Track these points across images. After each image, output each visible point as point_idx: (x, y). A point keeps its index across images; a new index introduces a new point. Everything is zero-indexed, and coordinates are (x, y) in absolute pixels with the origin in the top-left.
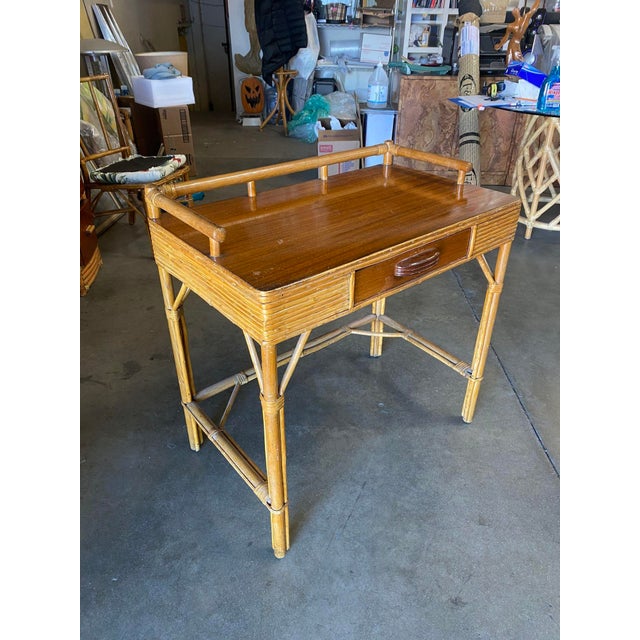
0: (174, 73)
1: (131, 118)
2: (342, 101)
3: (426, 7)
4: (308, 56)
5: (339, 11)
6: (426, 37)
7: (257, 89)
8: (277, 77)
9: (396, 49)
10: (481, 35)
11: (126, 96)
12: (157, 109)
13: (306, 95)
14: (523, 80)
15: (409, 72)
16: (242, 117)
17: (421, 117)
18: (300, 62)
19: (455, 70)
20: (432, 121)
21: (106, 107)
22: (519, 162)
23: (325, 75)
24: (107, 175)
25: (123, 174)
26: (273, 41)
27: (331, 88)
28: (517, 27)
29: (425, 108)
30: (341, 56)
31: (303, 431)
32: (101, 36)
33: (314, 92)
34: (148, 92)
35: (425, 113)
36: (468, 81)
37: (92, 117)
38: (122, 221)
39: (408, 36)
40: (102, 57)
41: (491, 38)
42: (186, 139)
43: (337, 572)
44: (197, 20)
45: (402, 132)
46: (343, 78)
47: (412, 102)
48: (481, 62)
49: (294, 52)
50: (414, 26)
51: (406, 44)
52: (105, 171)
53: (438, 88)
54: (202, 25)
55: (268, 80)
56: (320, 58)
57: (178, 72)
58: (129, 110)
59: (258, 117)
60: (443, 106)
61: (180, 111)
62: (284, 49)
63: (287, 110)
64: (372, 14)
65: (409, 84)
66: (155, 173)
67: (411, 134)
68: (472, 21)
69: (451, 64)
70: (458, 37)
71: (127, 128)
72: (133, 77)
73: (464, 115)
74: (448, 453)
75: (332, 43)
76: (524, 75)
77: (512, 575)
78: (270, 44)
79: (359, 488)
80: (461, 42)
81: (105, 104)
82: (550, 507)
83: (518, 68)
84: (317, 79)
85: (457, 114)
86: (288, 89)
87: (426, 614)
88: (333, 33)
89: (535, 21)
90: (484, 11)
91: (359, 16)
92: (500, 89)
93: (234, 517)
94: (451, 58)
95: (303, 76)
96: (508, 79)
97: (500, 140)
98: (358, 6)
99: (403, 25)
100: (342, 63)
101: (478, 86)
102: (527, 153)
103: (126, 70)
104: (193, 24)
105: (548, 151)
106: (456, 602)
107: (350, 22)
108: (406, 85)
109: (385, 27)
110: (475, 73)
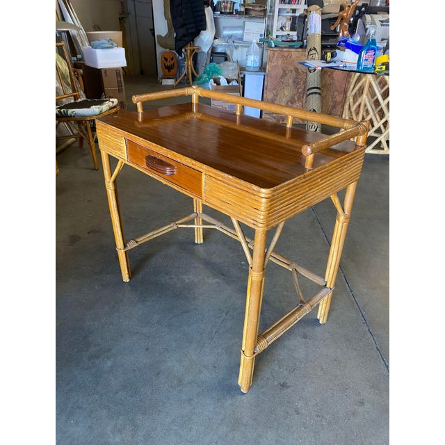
0: (112, 44)
1: (82, 76)
2: (231, 68)
3: (289, 3)
4: (207, 37)
5: (229, 5)
6: (288, 24)
7: (172, 59)
8: (186, 51)
9: (268, 32)
10: (322, 20)
11: (81, 62)
12: (100, 69)
13: (206, 64)
14: (348, 50)
15: (273, 45)
16: (162, 79)
17: (282, 77)
18: (202, 41)
19: (305, 44)
20: (290, 79)
21: (65, 68)
22: (346, 107)
23: (219, 50)
24: (62, 110)
25: (73, 110)
26: (183, 25)
27: (223, 59)
28: (345, 15)
29: (284, 71)
30: (230, 37)
31: (189, 279)
32: (64, 19)
33: (211, 61)
34: (94, 59)
35: (284, 74)
36: (313, 52)
39: (276, 24)
40: (63, 34)
41: (328, 22)
42: (120, 91)
43: (205, 367)
44: (132, 12)
45: (269, 87)
46: (232, 52)
47: (276, 66)
48: (322, 39)
49: (197, 33)
50: (280, 17)
51: (275, 29)
52: (61, 108)
53: (293, 57)
54: (136, 16)
55: (180, 53)
56: (215, 38)
57: (115, 44)
58: (81, 71)
59: (173, 78)
60: (297, 70)
61: (116, 71)
62: (189, 31)
63: (193, 74)
64: (251, 8)
65: (274, 54)
66: (95, 109)
67: (275, 89)
68: (316, 11)
69: (302, 41)
70: (307, 22)
71: (79, 82)
72: (84, 46)
73: (310, 75)
74: (286, 293)
75: (224, 28)
76: (349, 46)
77: (322, 369)
78: (180, 27)
79: (224, 315)
80: (309, 25)
81: (63, 64)
82: (352, 327)
83: (345, 41)
84: (213, 52)
85: (307, 75)
86: (193, 60)
87: (263, 392)
88: (225, 21)
89: (360, 12)
90: (325, 4)
91: (243, 9)
92: (333, 56)
93: (137, 333)
94: (302, 37)
95: (204, 50)
96: (339, 49)
97: (336, 93)
98: (242, 3)
99: (273, 16)
100: (231, 42)
101: (320, 55)
102: (351, 100)
103: (80, 44)
104: (130, 16)
105: (365, 98)
106: (283, 386)
107: (236, 14)
108: (272, 55)
109: (260, 18)
110: (318, 46)
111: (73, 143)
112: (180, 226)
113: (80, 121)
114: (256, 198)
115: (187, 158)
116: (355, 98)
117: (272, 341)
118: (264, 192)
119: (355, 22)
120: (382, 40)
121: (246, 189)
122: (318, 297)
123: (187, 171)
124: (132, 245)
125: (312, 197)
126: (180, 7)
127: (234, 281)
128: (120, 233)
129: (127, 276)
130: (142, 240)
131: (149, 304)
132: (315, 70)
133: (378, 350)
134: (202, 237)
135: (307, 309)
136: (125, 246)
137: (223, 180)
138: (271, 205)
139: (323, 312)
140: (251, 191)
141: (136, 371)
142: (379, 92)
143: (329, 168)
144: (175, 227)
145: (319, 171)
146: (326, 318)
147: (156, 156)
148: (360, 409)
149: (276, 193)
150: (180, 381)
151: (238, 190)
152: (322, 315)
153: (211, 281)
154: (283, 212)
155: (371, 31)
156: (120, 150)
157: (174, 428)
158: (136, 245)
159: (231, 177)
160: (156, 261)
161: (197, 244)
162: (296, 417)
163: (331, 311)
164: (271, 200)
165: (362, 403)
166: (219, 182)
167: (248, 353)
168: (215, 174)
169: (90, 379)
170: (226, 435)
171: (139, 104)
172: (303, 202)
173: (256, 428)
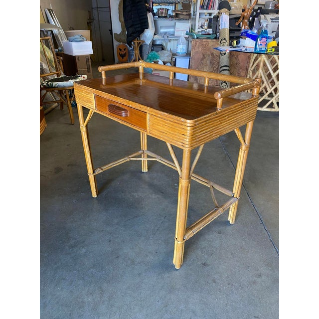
0: (83, 39)
1: (62, 61)
2: (166, 55)
3: (206, 9)
4: (149, 33)
5: (164, 11)
6: (206, 24)
7: (125, 50)
8: (134, 43)
9: (192, 29)
10: (230, 19)
11: (61, 52)
12: (75, 57)
13: (149, 52)
14: (248, 38)
15: (196, 37)
16: (117, 63)
17: (202, 59)
18: (146, 37)
19: (218, 36)
20: (208, 61)
21: (50, 54)
23: (158, 43)
24: (49, 83)
25: (57, 83)
26: (132, 26)
27: (161, 49)
28: (246, 14)
29: (204, 55)
30: (165, 33)
31: (138, 195)
32: (49, 22)
33: (152, 50)
34: (70, 48)
35: (204, 57)
36: (224, 41)
37: (43, 59)
38: (57, 108)
39: (198, 24)
40: (49, 32)
41: (234, 20)
42: (89, 71)
43: (150, 252)
44: (97, 19)
45: (193, 67)
46: (167, 44)
47: (197, 52)
48: (230, 33)
49: (142, 31)
50: (200, 19)
51: (197, 27)
52: (48, 82)
53: (210, 45)
54: (99, 21)
55: (130, 45)
56: (155, 34)
57: (85, 39)
58: (62, 58)
60: (212, 54)
61: (86, 57)
62: (137, 29)
64: (180, 13)
65: (196, 43)
66: (72, 82)
68: (226, 12)
69: (216, 34)
70: (219, 20)
71: (60, 65)
72: (63, 41)
73: (222, 57)
74: (205, 204)
75: (161, 27)
76: (249, 36)
78: (130, 27)
79: (163, 218)
80: (220, 23)
81: (50, 53)
82: (253, 226)
83: (246, 32)
84: (154, 44)
85: (219, 57)
86: (139, 50)
87: (191, 269)
88: (162, 22)
89: (257, 13)
90: (232, 8)
91: (174, 14)
92: (237, 43)
93: (103, 230)
94: (216, 31)
95: (147, 43)
96: (242, 38)
97: (241, 70)
98: (174, 9)
99: (195, 18)
100: (166, 37)
101: (228, 44)
102: (251, 74)
103: (61, 40)
104: (95, 21)
105: (261, 72)
106: (205, 264)
107: (169, 17)
108: (194, 44)
109: (186, 20)
110: (227, 37)
111: (56, 107)
112: (131, 159)
113: (61, 91)
114: (184, 127)
115: (137, 104)
116: (254, 72)
117: (196, 232)
118: (189, 122)
119: (253, 20)
120: (273, 32)
121: (177, 122)
122: (228, 203)
123: (137, 113)
124: (99, 171)
125: (222, 129)
126: (130, 13)
127: (170, 197)
128: (90, 162)
129: (95, 193)
130: (106, 168)
131: (110, 211)
132: (225, 54)
133: (271, 241)
134: (147, 168)
135: (220, 211)
136: (94, 172)
137: (161, 116)
138: (194, 132)
139: (232, 215)
140: (180, 123)
141: (102, 255)
142: (271, 68)
143: (233, 109)
144: (128, 160)
145: (227, 110)
146: (234, 220)
147: (115, 104)
148: (258, 280)
149: (197, 123)
150: (133, 262)
151: (171, 123)
152: (231, 218)
153: (154, 196)
154: (202, 138)
155: (264, 24)
156: (90, 102)
157: (129, 292)
158: (101, 171)
159: (166, 114)
160: (116, 184)
161: (144, 172)
162: (214, 285)
163: (237, 215)
164: (194, 128)
165: (260, 276)
166: (158, 118)
167: (180, 239)
168: (156, 113)
169: (71, 261)
170: (165, 297)
171: (103, 73)
172: (215, 132)
173: (186, 292)
